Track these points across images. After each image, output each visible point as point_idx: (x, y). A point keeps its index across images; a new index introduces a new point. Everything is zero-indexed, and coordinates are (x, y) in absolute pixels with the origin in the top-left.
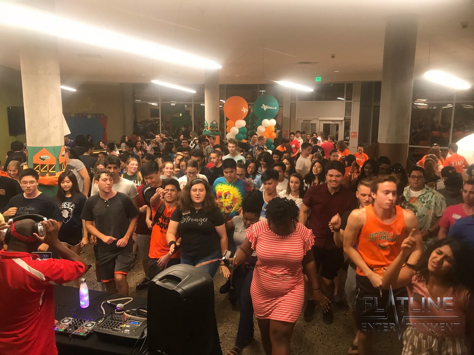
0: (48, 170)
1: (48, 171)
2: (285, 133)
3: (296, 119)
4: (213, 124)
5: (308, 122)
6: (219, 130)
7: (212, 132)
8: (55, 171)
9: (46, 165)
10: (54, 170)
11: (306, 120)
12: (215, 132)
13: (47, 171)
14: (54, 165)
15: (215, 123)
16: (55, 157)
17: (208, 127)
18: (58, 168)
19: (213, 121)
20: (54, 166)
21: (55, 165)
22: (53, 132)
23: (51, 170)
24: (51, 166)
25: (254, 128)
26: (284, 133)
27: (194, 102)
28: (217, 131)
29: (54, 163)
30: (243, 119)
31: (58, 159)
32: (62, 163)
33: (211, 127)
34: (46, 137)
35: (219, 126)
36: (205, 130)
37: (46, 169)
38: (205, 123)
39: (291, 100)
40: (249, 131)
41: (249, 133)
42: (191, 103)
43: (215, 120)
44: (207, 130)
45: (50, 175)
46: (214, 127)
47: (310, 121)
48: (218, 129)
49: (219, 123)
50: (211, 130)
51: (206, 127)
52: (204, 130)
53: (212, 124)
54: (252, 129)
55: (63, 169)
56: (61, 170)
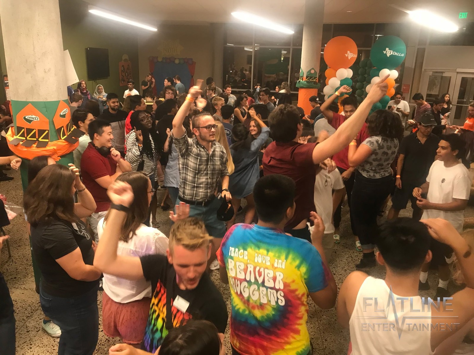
0: (37, 137)
1: (38, 140)
2: (405, 88)
3: (423, 70)
4: (311, 74)
5: (440, 74)
6: (317, 82)
7: (308, 84)
8: (48, 139)
9: (33, 130)
10: (46, 137)
11: (436, 72)
12: (313, 83)
13: (35, 139)
14: (46, 130)
15: (313, 72)
16: (49, 119)
17: (303, 77)
18: (53, 133)
19: (311, 70)
20: (47, 132)
21: (48, 130)
22: (43, 78)
23: (42, 139)
24: (41, 132)
25: (365, 80)
26: (403, 88)
27: (293, 46)
28: (315, 83)
29: (46, 127)
30: (349, 68)
31: (53, 121)
32: (61, 128)
33: (307, 77)
34: (32, 87)
35: (318, 76)
36: (300, 81)
37: (34, 136)
38: (300, 72)
39: (419, 45)
40: (358, 84)
41: (357, 87)
42: (289, 48)
43: (313, 69)
44: (301, 81)
45: (38, 147)
46: (311, 78)
47: (442, 73)
48: (316, 80)
49: (318, 71)
50: (307, 82)
51: (301, 77)
52: (298, 81)
53: (309, 73)
54: (362, 82)
55: (63, 137)
56: (59, 138)
